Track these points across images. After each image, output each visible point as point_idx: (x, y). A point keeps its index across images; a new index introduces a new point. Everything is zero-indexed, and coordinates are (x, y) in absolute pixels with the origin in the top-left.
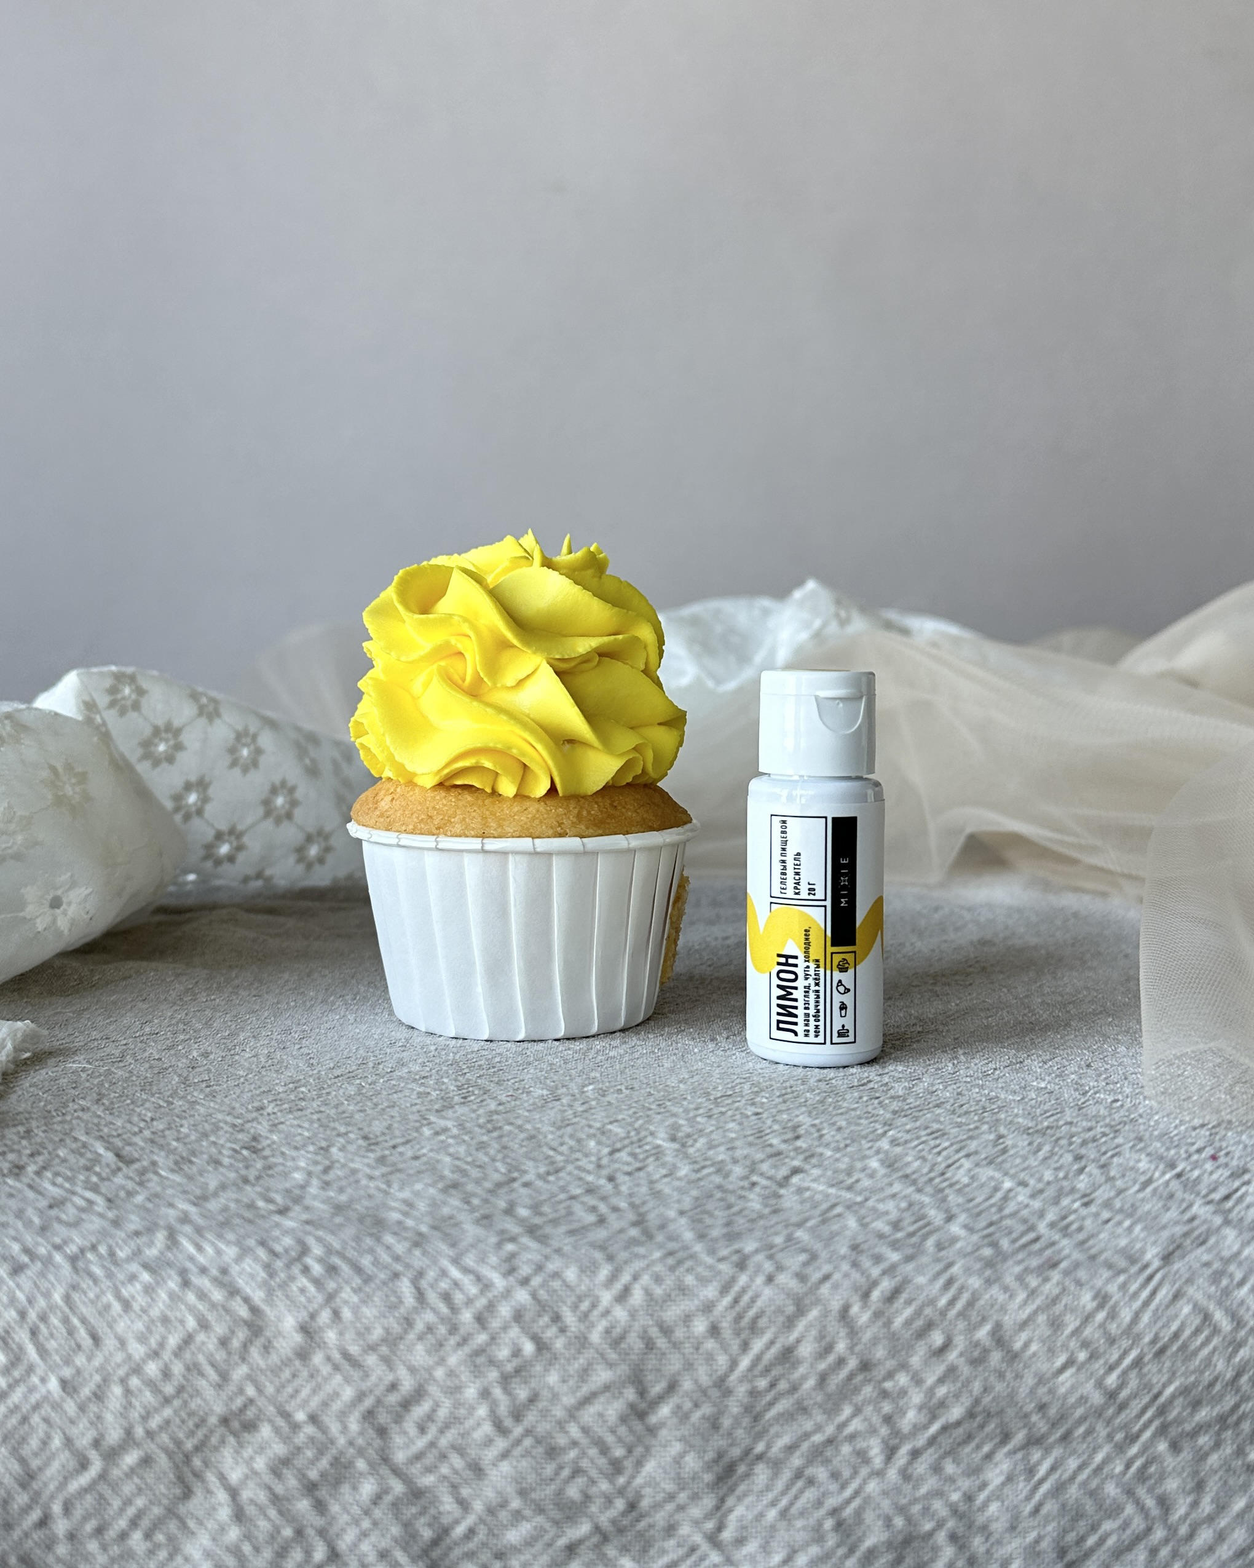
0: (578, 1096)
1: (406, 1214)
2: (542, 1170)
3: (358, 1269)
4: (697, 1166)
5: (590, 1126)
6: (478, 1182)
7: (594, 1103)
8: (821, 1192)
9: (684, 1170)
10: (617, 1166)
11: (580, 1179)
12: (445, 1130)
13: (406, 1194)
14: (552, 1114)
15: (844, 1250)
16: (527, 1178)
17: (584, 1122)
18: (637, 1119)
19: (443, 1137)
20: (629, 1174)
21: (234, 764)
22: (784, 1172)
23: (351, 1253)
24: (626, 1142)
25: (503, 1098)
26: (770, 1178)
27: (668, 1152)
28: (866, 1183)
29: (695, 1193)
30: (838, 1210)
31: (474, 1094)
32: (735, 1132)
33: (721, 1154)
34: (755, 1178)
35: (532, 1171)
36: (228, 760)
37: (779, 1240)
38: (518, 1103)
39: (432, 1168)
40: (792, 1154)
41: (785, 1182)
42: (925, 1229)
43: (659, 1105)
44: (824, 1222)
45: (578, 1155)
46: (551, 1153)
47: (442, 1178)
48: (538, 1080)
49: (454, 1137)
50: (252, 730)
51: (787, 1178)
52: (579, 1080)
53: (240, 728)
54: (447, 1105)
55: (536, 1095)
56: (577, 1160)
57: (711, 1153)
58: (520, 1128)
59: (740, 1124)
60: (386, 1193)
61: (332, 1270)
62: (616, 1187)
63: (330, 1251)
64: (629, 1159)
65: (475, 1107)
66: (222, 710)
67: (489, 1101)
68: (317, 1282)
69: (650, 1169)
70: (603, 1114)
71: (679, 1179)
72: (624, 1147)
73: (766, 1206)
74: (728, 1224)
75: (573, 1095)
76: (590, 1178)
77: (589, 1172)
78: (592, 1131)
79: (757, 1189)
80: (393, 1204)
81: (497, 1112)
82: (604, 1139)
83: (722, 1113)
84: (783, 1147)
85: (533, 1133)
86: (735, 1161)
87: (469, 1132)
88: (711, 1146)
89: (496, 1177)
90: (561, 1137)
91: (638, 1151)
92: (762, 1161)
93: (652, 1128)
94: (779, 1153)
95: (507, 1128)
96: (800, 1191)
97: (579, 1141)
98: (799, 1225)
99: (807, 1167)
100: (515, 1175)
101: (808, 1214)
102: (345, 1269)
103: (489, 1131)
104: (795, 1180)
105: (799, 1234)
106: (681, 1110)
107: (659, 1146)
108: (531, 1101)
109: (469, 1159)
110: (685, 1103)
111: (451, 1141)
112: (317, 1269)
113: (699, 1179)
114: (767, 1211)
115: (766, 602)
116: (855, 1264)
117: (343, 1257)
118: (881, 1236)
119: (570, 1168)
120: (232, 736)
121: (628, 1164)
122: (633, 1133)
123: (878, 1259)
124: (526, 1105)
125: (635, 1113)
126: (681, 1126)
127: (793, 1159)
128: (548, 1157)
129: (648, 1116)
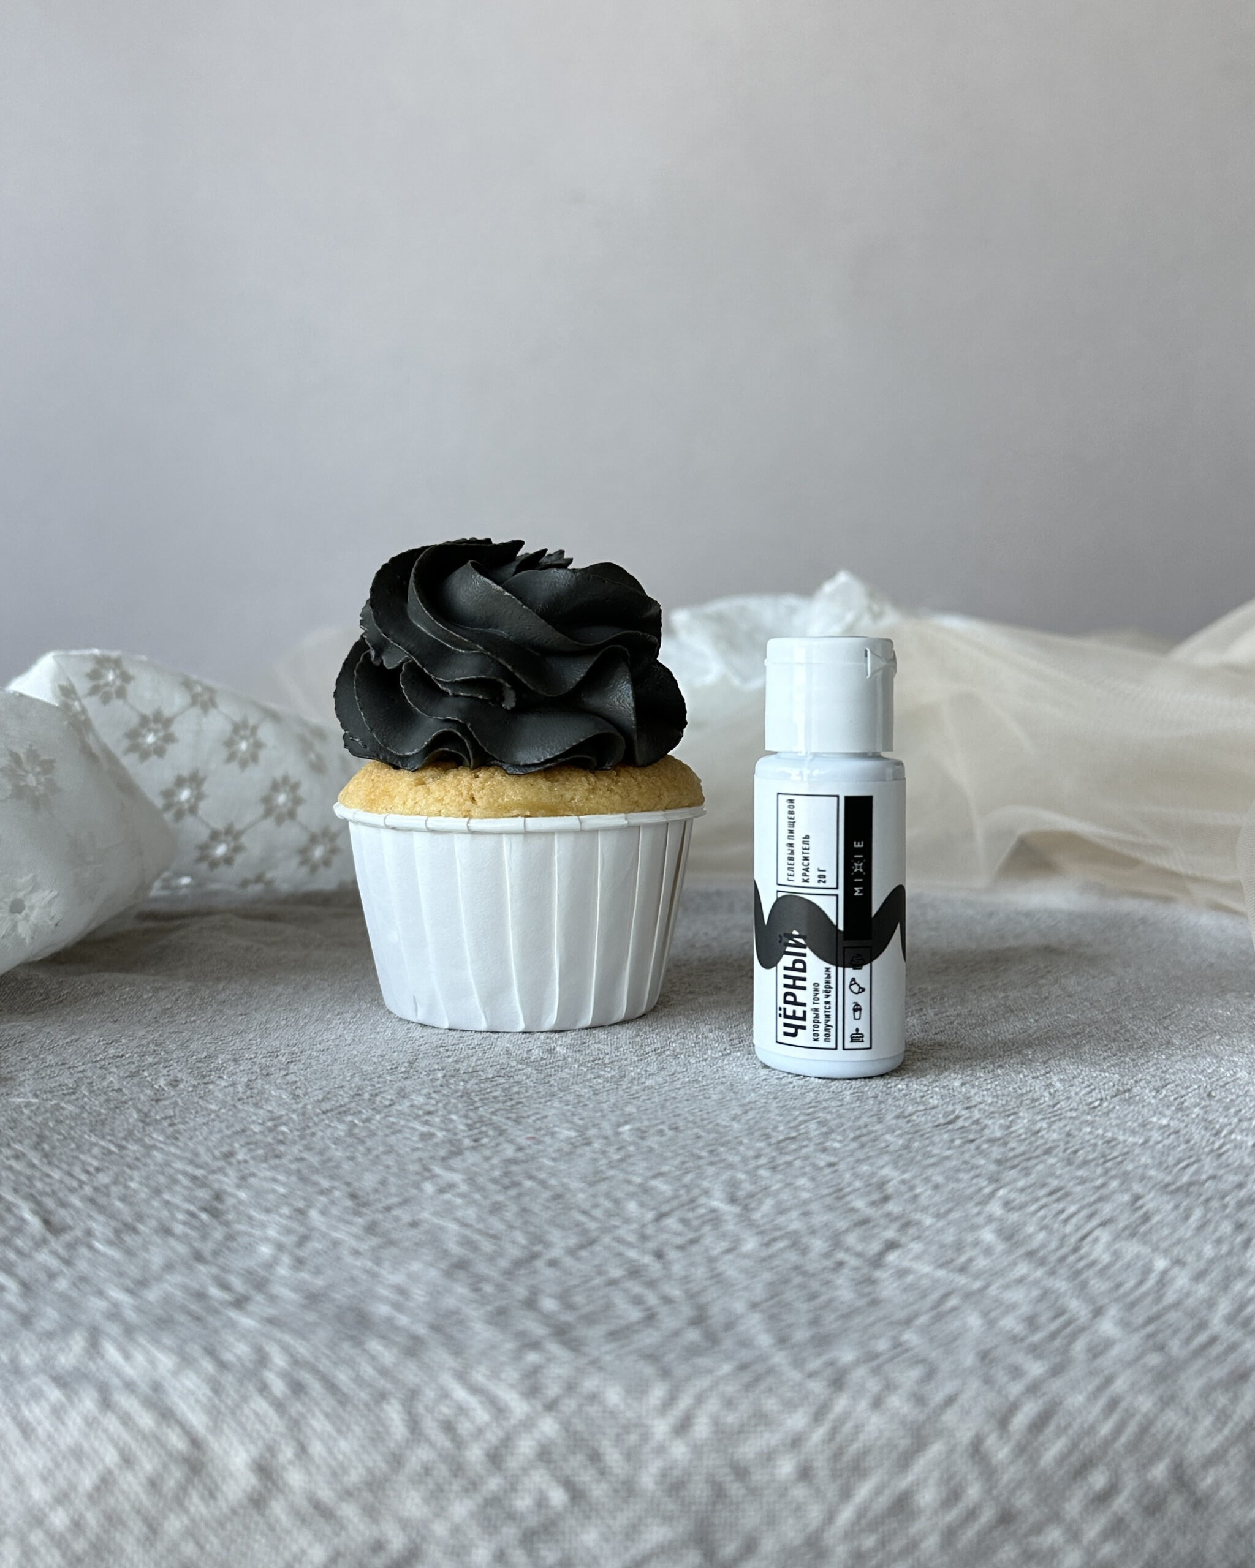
0: (612, 1139)
1: (397, 1307)
2: (573, 1241)
3: (332, 1387)
4: (766, 1239)
5: (629, 1182)
6: (491, 1259)
7: (631, 1148)
8: (926, 1275)
9: (750, 1244)
10: (665, 1236)
11: (620, 1255)
12: (451, 1186)
13: (397, 1278)
14: (582, 1165)
15: (969, 1360)
16: (556, 1252)
17: (621, 1176)
18: (687, 1172)
19: (447, 1196)
20: (680, 1248)
21: (231, 757)
22: (875, 1247)
23: (324, 1365)
24: (675, 1203)
25: (522, 1141)
26: (859, 1255)
27: (728, 1217)
28: (982, 1263)
29: (767, 1276)
30: (953, 1302)
31: (487, 1136)
32: (809, 1191)
33: (794, 1222)
34: (840, 1256)
35: (560, 1242)
36: (224, 753)
37: (882, 1345)
38: (540, 1147)
39: (434, 1239)
40: (883, 1221)
41: (877, 1261)
42: (1070, 1330)
43: (711, 1152)
44: (938, 1318)
45: (615, 1221)
46: (582, 1218)
47: (446, 1253)
48: (565, 1118)
49: (462, 1196)
50: (252, 722)
51: (881, 1255)
52: (613, 1118)
53: (237, 719)
54: (457, 1151)
55: (561, 1137)
56: (616, 1227)
57: (781, 1220)
58: (543, 1183)
59: (813, 1179)
60: (374, 1275)
61: (298, 1388)
62: (666, 1266)
63: (296, 1362)
64: (679, 1227)
65: (487, 1153)
66: (218, 700)
67: (506, 1145)
68: (280, 1406)
69: (707, 1241)
70: (644, 1164)
71: (746, 1256)
72: (672, 1211)
73: (861, 1295)
74: (815, 1322)
75: (606, 1138)
76: (632, 1254)
77: (630, 1245)
78: (631, 1189)
79: (845, 1271)
80: (384, 1292)
81: (514, 1161)
82: (645, 1198)
83: (789, 1164)
84: (870, 1212)
85: (559, 1190)
86: (813, 1232)
87: (481, 1189)
88: (781, 1211)
89: (514, 1252)
90: (594, 1196)
91: (690, 1215)
92: (847, 1231)
93: (705, 1184)
94: (865, 1222)
95: (528, 1184)
96: (902, 1273)
97: (616, 1202)
98: (908, 1322)
99: (904, 1240)
100: (538, 1248)
101: (916, 1307)
102: (316, 1387)
103: (506, 1188)
104: (892, 1257)
105: (910, 1337)
106: (737, 1159)
107: (713, 1211)
108: (556, 1147)
109: (480, 1226)
110: (742, 1148)
111: (459, 1201)
112: (278, 1387)
113: (771, 1257)
114: (862, 1302)
115: (790, 600)
116: (988, 1381)
117: (314, 1370)
118: (1015, 1339)
119: (606, 1239)
120: (229, 728)
121: (679, 1234)
122: (682, 1192)
123: (1016, 1372)
124: (551, 1150)
125: (683, 1163)
126: (741, 1182)
127: (885, 1228)
128: (578, 1224)
129: (699, 1167)
